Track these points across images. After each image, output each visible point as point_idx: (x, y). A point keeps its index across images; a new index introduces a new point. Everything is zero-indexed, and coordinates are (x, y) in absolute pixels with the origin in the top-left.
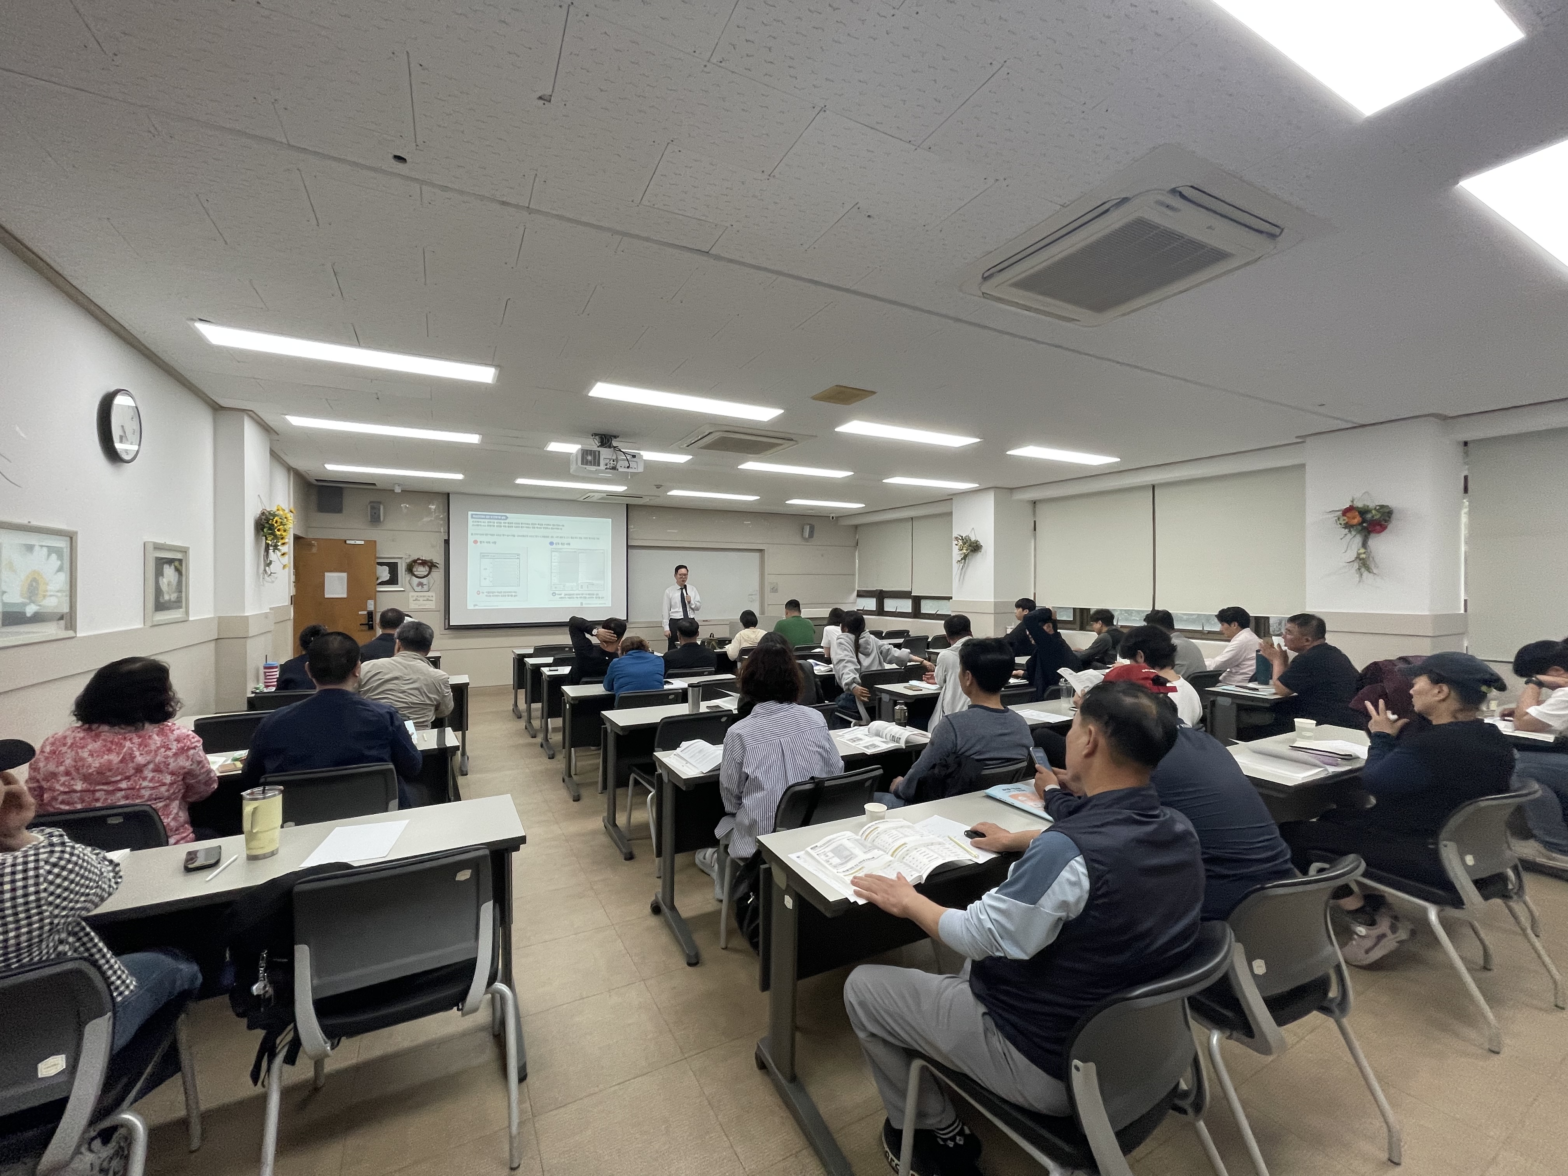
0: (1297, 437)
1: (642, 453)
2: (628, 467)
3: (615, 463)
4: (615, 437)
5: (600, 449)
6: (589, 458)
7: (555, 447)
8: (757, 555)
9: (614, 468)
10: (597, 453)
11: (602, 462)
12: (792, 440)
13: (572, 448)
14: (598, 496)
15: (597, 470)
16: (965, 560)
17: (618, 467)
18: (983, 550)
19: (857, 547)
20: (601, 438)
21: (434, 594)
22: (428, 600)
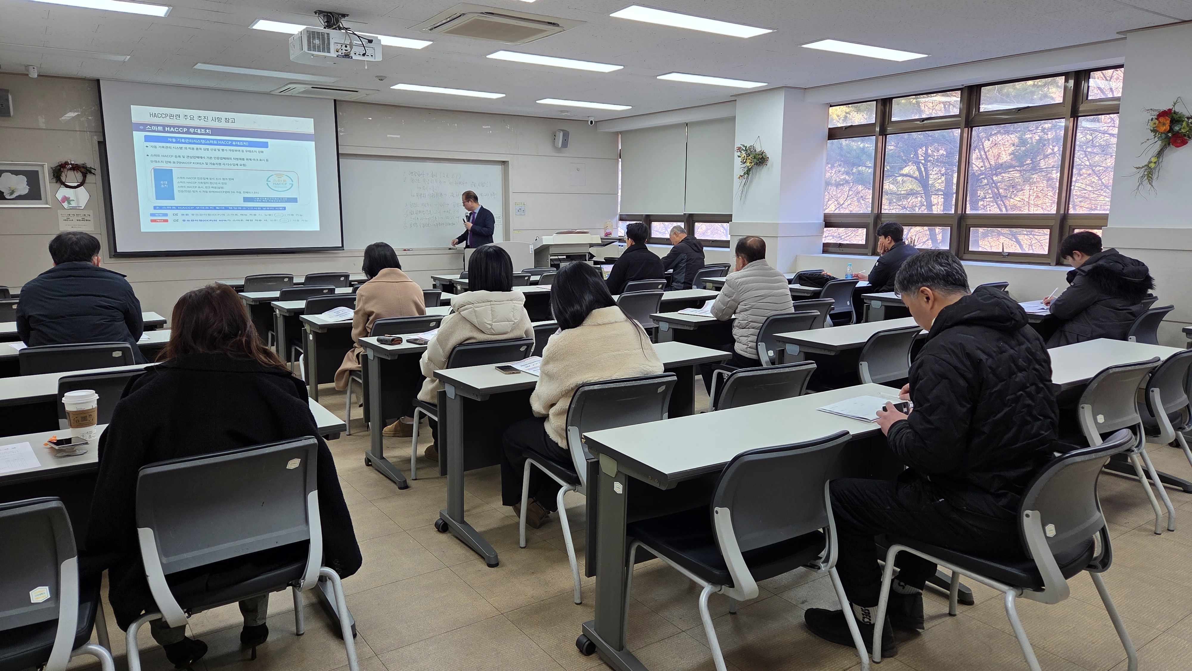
0: (1118, 33)
1: (380, 37)
2: (364, 55)
3: (348, 48)
4: (344, 16)
5: (327, 31)
6: (317, 42)
7: (263, 25)
8: (498, 168)
9: (347, 56)
10: (326, 36)
11: (333, 48)
12: (558, 25)
13: (295, 29)
14: (300, 88)
15: (325, 57)
16: (748, 174)
17: (352, 54)
18: (769, 163)
19: (620, 160)
20: (327, 15)
21: (91, 212)
22: (83, 220)
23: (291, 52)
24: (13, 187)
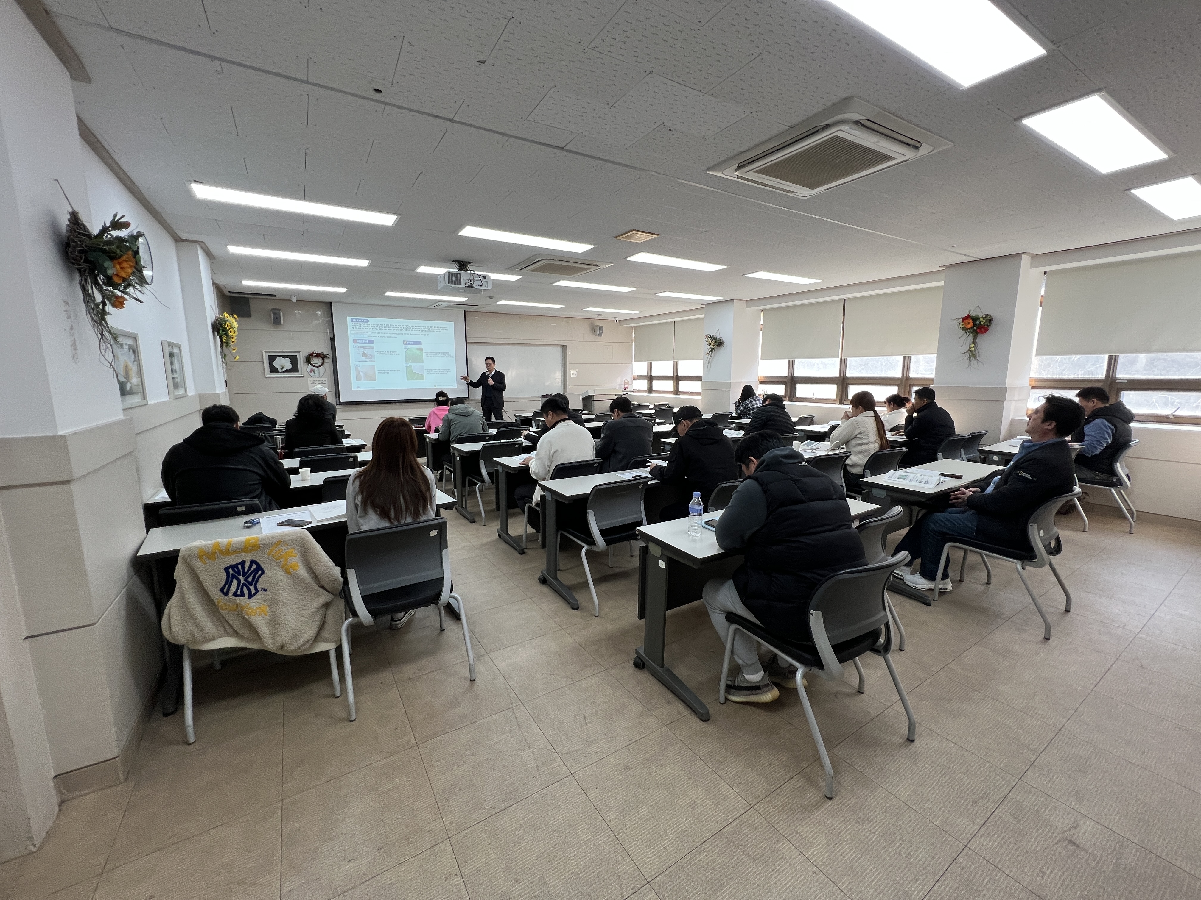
0: (940, 267)
1: (490, 274)
2: (481, 286)
3: (472, 282)
4: (470, 263)
5: (460, 272)
6: (454, 279)
7: (423, 269)
8: (560, 349)
9: (471, 286)
10: (459, 275)
11: (463, 282)
12: (597, 266)
14: (445, 304)
15: (459, 288)
16: (712, 352)
17: (474, 286)
18: (725, 345)
19: (634, 343)
20: (460, 263)
21: (326, 379)
22: (322, 383)
23: (439, 285)
24: (283, 365)
